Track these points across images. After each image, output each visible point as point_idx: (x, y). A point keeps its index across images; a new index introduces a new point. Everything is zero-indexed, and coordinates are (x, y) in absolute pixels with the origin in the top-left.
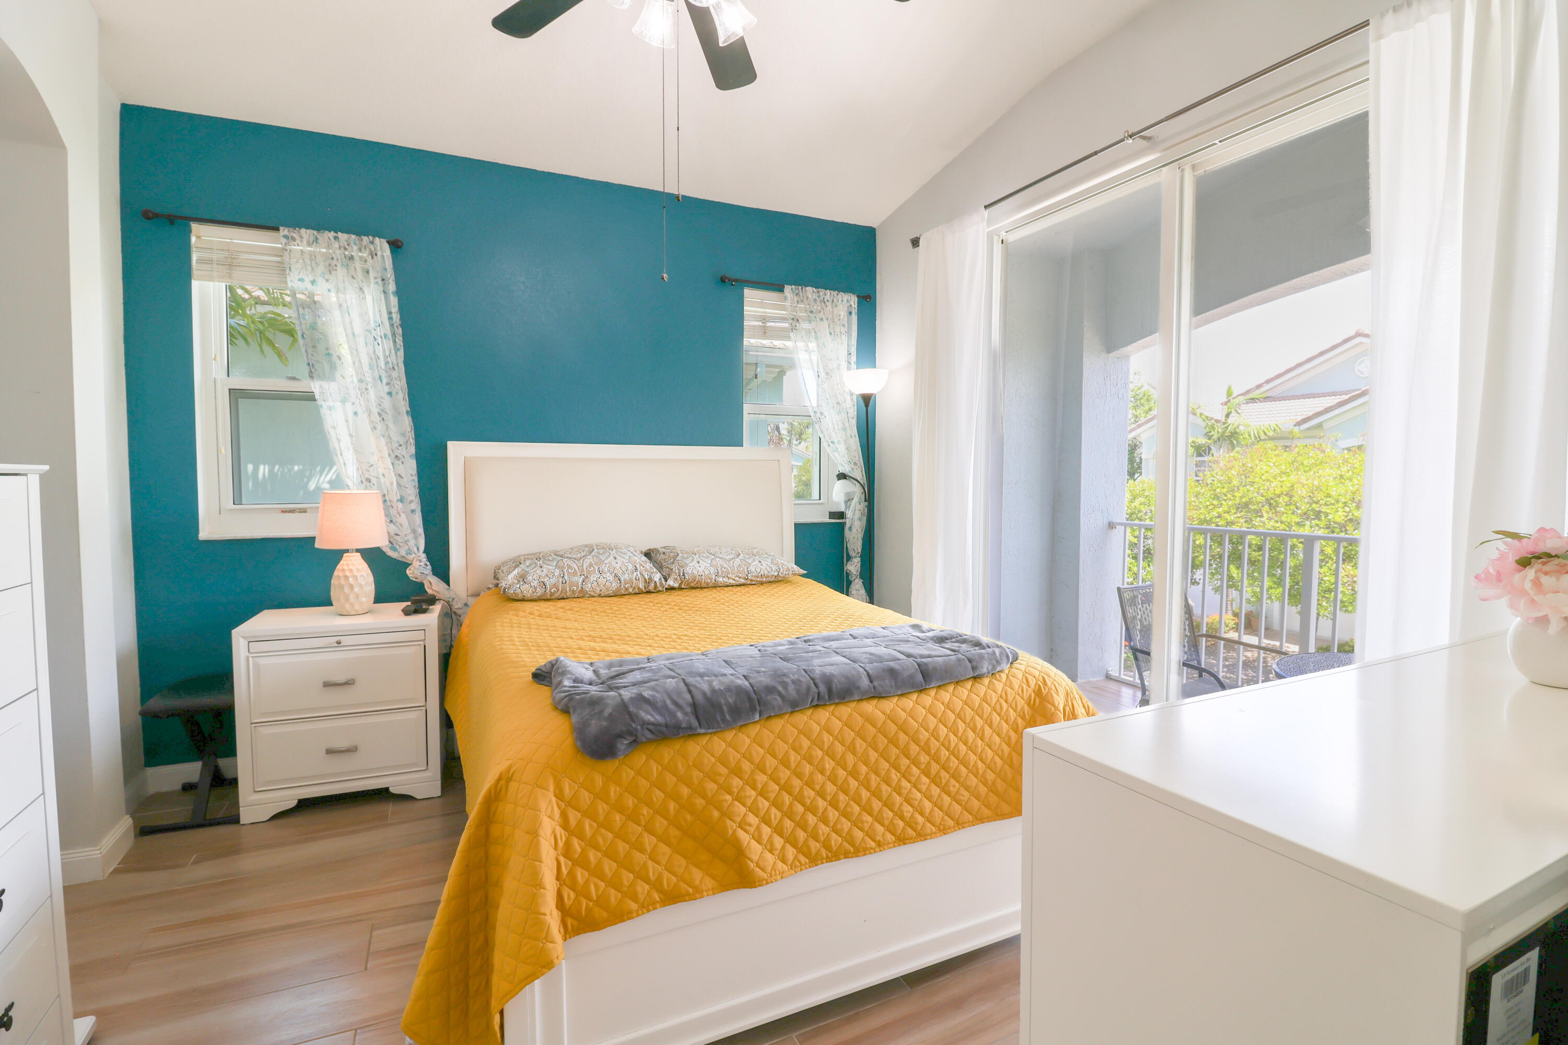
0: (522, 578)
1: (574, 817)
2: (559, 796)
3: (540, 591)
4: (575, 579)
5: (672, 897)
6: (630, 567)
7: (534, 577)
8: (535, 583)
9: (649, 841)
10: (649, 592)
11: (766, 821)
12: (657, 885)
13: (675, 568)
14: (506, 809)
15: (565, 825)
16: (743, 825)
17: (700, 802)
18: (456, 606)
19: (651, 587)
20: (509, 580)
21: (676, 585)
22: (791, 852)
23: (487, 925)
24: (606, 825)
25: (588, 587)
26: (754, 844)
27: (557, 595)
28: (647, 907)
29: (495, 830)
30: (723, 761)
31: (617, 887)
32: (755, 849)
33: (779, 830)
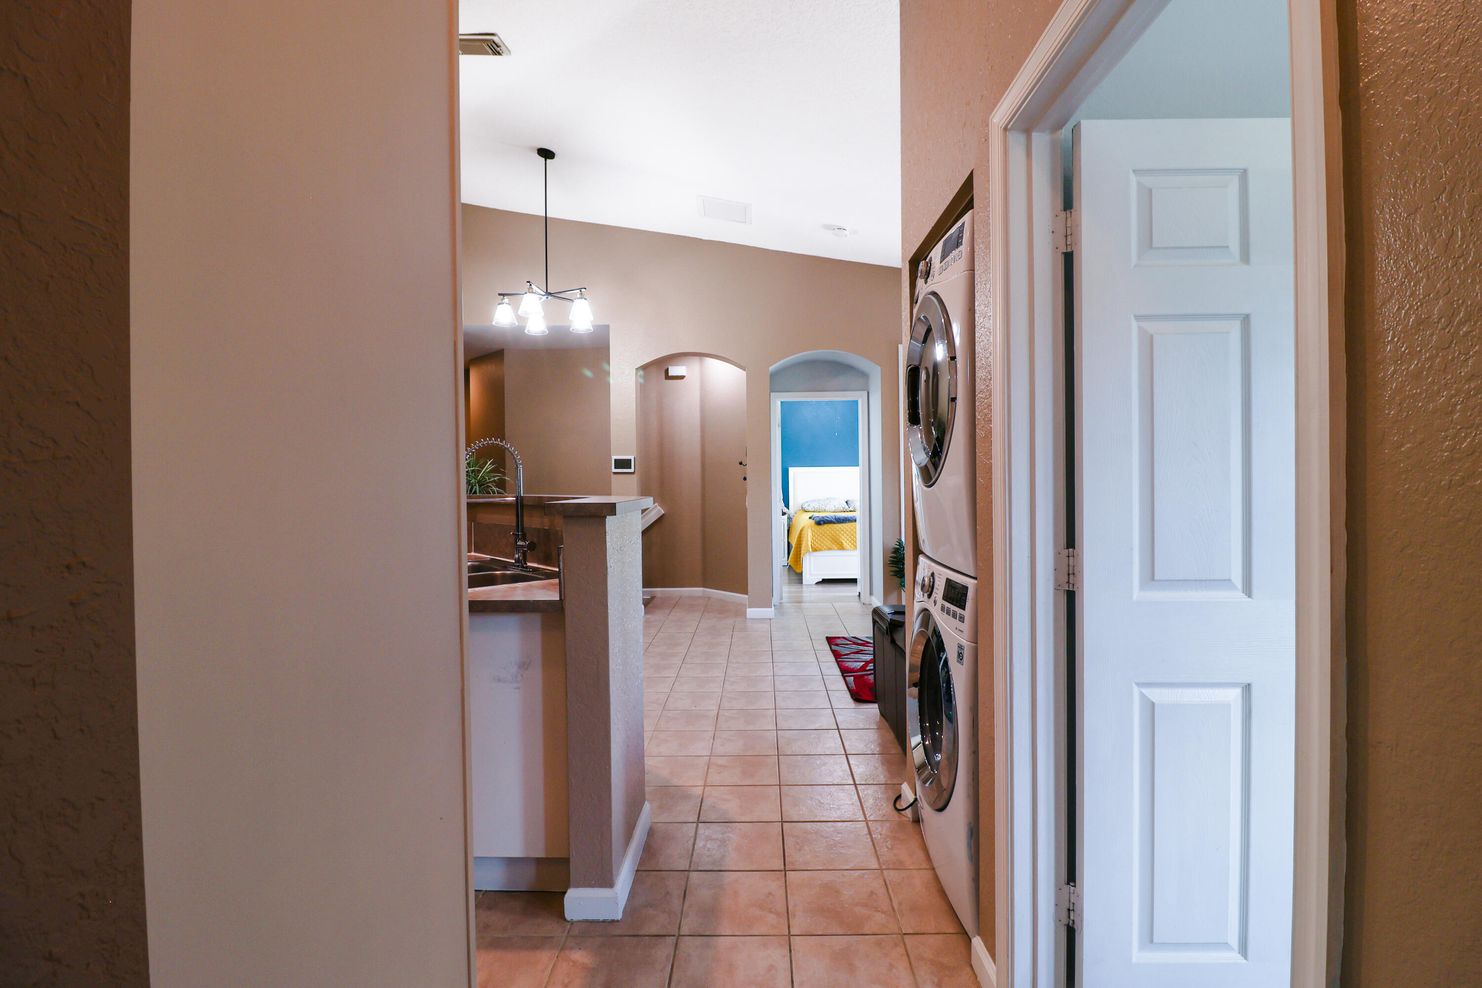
0: (809, 505)
1: (814, 534)
2: (812, 530)
3: (813, 510)
4: (823, 506)
5: (830, 549)
6: (839, 504)
7: (812, 506)
8: (812, 507)
9: (826, 539)
10: (844, 512)
11: (848, 540)
12: (827, 546)
13: (852, 505)
14: (803, 532)
15: (812, 534)
16: (843, 539)
17: (835, 535)
18: (791, 516)
19: (845, 510)
20: (806, 506)
21: (853, 510)
22: (852, 546)
23: (800, 548)
24: (819, 536)
25: (826, 509)
26: (845, 543)
27: (818, 511)
28: (825, 549)
29: (802, 536)
30: (840, 528)
31: (821, 546)
32: (845, 544)
33: (850, 542)
